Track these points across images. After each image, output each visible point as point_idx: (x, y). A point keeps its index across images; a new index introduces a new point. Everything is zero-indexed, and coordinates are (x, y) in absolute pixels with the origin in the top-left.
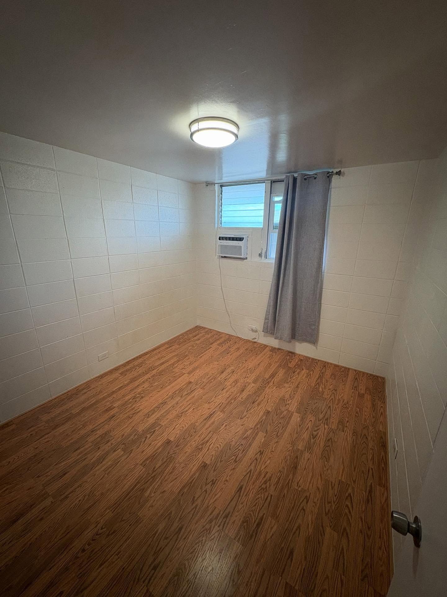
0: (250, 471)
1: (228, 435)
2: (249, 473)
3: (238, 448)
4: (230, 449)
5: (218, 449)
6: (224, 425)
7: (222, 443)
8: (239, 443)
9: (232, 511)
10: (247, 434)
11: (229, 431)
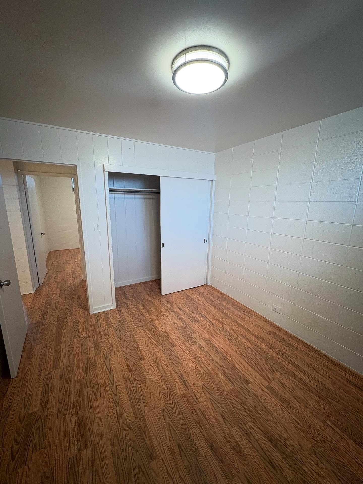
0: (113, 384)
1: (153, 386)
2: (112, 382)
3: (136, 387)
4: (140, 380)
5: (147, 372)
6: (166, 388)
7: (150, 377)
8: (140, 390)
9: (105, 361)
10: (143, 403)
11: (156, 388)
